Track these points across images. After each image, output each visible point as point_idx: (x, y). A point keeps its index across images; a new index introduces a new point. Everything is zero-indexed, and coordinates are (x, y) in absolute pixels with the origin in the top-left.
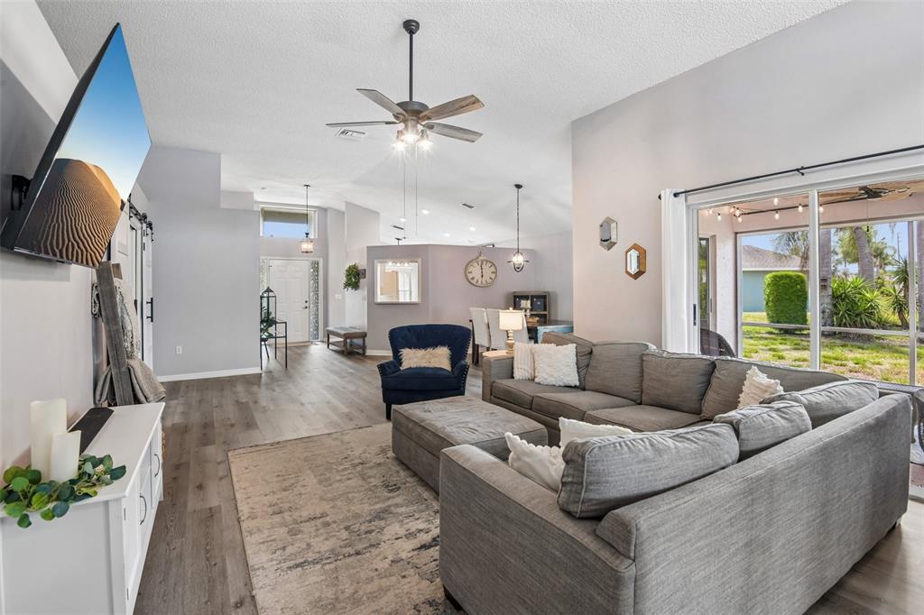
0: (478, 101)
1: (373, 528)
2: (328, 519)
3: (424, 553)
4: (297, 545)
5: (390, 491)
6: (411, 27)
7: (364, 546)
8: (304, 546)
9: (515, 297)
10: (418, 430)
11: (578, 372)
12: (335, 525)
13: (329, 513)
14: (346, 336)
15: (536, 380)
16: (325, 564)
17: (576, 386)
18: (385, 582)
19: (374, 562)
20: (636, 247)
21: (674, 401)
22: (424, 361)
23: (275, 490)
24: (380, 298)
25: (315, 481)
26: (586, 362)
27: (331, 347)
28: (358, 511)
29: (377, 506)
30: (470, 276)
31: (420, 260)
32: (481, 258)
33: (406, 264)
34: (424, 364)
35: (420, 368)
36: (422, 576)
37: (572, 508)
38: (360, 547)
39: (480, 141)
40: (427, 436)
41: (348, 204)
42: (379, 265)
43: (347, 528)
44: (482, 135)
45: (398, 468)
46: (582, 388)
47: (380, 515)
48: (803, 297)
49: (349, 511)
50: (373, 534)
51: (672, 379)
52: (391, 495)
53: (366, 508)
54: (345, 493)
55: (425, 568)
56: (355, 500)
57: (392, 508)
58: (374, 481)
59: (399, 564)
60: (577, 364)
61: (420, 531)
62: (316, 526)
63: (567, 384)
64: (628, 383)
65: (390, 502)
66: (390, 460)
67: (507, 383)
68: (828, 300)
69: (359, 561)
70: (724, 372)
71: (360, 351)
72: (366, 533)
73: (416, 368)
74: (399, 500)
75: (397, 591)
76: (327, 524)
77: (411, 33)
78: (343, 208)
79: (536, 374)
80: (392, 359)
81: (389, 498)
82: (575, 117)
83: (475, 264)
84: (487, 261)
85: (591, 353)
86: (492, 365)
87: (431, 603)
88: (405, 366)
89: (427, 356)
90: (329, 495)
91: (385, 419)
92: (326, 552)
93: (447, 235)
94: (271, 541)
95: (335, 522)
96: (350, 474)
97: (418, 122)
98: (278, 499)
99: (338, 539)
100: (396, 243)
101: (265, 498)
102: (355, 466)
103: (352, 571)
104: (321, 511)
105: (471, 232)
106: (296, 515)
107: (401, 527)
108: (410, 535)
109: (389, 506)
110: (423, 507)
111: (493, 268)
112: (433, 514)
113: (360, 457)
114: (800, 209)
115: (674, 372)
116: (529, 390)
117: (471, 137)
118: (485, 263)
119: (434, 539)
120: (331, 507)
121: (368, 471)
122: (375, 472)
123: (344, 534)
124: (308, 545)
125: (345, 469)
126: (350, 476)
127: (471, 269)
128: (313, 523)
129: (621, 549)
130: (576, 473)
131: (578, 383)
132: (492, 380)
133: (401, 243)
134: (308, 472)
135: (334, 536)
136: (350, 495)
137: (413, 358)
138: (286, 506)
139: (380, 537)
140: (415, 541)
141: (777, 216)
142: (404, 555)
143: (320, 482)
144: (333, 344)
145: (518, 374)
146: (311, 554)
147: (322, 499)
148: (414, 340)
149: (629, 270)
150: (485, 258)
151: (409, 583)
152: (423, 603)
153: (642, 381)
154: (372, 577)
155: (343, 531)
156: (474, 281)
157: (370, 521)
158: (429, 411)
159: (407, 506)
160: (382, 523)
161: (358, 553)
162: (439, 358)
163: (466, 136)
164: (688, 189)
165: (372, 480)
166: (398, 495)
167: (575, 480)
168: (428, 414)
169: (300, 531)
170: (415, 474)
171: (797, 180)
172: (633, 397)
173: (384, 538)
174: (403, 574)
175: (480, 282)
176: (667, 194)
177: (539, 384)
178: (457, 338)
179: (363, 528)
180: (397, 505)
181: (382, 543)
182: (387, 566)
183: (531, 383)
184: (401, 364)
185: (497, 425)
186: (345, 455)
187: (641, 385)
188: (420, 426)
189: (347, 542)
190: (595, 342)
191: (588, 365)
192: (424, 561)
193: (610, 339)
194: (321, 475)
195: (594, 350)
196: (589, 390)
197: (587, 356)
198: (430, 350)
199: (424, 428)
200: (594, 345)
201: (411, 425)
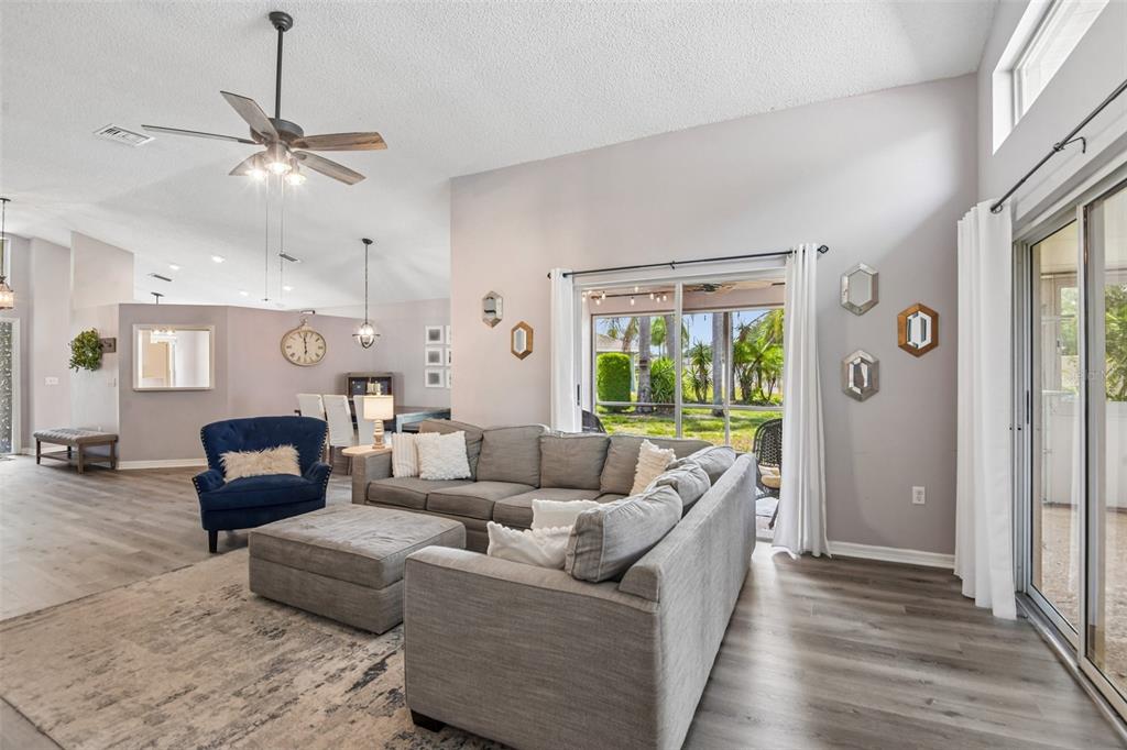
0: (382, 141)
1: (275, 684)
2: (199, 691)
3: (362, 691)
4: (171, 734)
5: (273, 638)
6: (280, 21)
7: (278, 706)
8: (184, 732)
9: (351, 379)
10: (305, 552)
11: (469, 462)
12: (216, 696)
13: (195, 684)
14: (83, 443)
15: (422, 476)
16: (233, 742)
17: (467, 478)
18: (332, 735)
19: (303, 719)
20: (522, 325)
21: (575, 480)
22: (261, 467)
23: (80, 676)
24: (142, 383)
25: (145, 650)
26: (476, 450)
27: (44, 461)
28: (240, 671)
29: (267, 658)
30: (289, 352)
31: (213, 328)
32: (304, 328)
33: (170, 333)
34: (261, 471)
35: (256, 477)
36: (376, 714)
37: (591, 574)
38: (272, 709)
39: (359, 185)
40: (321, 558)
41: (78, 236)
42: (140, 333)
43: (238, 694)
44: (364, 178)
45: (268, 609)
46: (475, 480)
47: (277, 667)
48: (628, 377)
49: (226, 674)
50: (282, 690)
51: (572, 459)
52: (276, 641)
53: (251, 665)
54: (209, 654)
55: (374, 705)
56: (227, 659)
57: (289, 656)
58: (242, 632)
59: (338, 711)
60: (467, 453)
61: (343, 670)
62: (186, 704)
63: (458, 476)
64: (527, 469)
65: (281, 650)
66: (248, 602)
67: (387, 483)
68: (647, 380)
69: (281, 724)
70: (618, 447)
71: (107, 465)
72: (270, 691)
73: (251, 477)
74: (293, 644)
75: (354, 740)
76: (202, 698)
77: (281, 29)
78: (66, 240)
79: (422, 469)
80: (207, 469)
81: (278, 645)
82: (454, 175)
83: (296, 336)
84: (312, 333)
85: (482, 439)
86: (367, 463)
87: (403, 736)
88: (232, 475)
89: (265, 461)
90: (181, 663)
91: (206, 553)
92: (224, 728)
93: (244, 294)
94: (123, 740)
95: (213, 692)
96: (196, 630)
97: (287, 149)
98: (96, 687)
99: (232, 709)
100: (152, 300)
101: (68, 691)
102: (199, 619)
103: (278, 738)
104: (182, 684)
105: (288, 293)
106: (142, 699)
107: (314, 673)
108: (332, 678)
109: (283, 655)
110: (330, 644)
111: (320, 341)
112: (349, 648)
113: (198, 607)
114: (652, 296)
115: (573, 452)
116: (419, 489)
117: (351, 178)
118: (309, 334)
119: (366, 674)
120: (194, 676)
121: (225, 621)
122: (236, 620)
123: (239, 702)
124: (189, 728)
125: (184, 626)
126: (200, 633)
127: (290, 342)
128: (178, 702)
129: (648, 596)
130: (594, 541)
131: (469, 475)
132: (368, 482)
133: (162, 301)
134: (123, 641)
135: (224, 707)
136: (215, 656)
137: (241, 465)
138: (116, 692)
139: (293, 691)
140: (344, 682)
141: (633, 302)
142: (338, 701)
143: (155, 650)
144: (48, 456)
145: (398, 471)
146: (202, 738)
147: (172, 670)
148: (241, 440)
149: (515, 349)
150: (310, 328)
151: (364, 725)
152: (394, 739)
153: (540, 465)
154: (311, 736)
155: (233, 699)
156: (295, 359)
157: (266, 678)
158: (312, 527)
159: (309, 648)
160: (286, 675)
161: (273, 717)
162: (283, 461)
163: (344, 176)
164: (576, 270)
165: (237, 630)
166: (288, 640)
167: (594, 548)
168: (312, 530)
169: (163, 716)
170: (298, 610)
171: (668, 273)
172: (531, 482)
173: (301, 689)
174: (350, 719)
175: (302, 360)
176: (556, 274)
177: (426, 479)
178: (305, 434)
179: (262, 687)
180: (293, 651)
181: (301, 697)
182: (323, 718)
183: (415, 480)
184: (224, 474)
185: (409, 529)
186: (173, 608)
187: (540, 470)
188: (308, 546)
189: (249, 708)
190: (485, 427)
191: (479, 454)
192: (368, 699)
193: (503, 424)
194: (150, 641)
195: (485, 435)
196: (483, 480)
197: (478, 445)
198: (267, 452)
199: (315, 547)
200: (485, 431)
201: (290, 548)
